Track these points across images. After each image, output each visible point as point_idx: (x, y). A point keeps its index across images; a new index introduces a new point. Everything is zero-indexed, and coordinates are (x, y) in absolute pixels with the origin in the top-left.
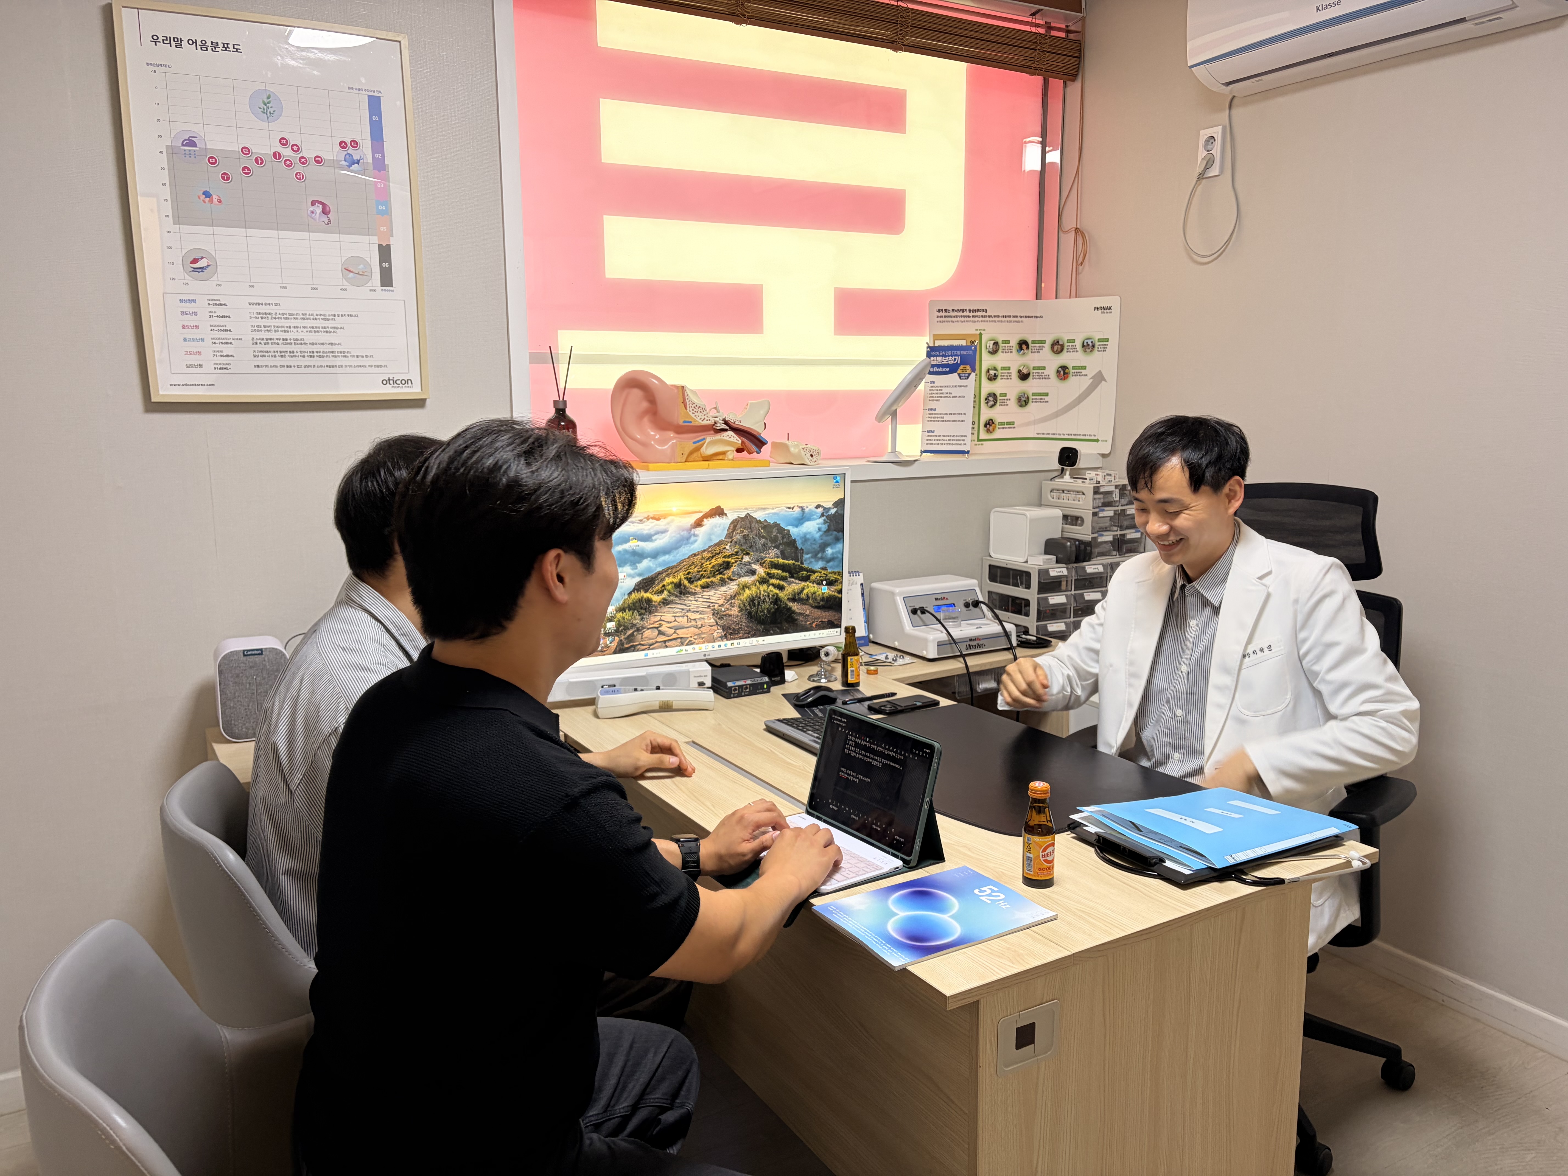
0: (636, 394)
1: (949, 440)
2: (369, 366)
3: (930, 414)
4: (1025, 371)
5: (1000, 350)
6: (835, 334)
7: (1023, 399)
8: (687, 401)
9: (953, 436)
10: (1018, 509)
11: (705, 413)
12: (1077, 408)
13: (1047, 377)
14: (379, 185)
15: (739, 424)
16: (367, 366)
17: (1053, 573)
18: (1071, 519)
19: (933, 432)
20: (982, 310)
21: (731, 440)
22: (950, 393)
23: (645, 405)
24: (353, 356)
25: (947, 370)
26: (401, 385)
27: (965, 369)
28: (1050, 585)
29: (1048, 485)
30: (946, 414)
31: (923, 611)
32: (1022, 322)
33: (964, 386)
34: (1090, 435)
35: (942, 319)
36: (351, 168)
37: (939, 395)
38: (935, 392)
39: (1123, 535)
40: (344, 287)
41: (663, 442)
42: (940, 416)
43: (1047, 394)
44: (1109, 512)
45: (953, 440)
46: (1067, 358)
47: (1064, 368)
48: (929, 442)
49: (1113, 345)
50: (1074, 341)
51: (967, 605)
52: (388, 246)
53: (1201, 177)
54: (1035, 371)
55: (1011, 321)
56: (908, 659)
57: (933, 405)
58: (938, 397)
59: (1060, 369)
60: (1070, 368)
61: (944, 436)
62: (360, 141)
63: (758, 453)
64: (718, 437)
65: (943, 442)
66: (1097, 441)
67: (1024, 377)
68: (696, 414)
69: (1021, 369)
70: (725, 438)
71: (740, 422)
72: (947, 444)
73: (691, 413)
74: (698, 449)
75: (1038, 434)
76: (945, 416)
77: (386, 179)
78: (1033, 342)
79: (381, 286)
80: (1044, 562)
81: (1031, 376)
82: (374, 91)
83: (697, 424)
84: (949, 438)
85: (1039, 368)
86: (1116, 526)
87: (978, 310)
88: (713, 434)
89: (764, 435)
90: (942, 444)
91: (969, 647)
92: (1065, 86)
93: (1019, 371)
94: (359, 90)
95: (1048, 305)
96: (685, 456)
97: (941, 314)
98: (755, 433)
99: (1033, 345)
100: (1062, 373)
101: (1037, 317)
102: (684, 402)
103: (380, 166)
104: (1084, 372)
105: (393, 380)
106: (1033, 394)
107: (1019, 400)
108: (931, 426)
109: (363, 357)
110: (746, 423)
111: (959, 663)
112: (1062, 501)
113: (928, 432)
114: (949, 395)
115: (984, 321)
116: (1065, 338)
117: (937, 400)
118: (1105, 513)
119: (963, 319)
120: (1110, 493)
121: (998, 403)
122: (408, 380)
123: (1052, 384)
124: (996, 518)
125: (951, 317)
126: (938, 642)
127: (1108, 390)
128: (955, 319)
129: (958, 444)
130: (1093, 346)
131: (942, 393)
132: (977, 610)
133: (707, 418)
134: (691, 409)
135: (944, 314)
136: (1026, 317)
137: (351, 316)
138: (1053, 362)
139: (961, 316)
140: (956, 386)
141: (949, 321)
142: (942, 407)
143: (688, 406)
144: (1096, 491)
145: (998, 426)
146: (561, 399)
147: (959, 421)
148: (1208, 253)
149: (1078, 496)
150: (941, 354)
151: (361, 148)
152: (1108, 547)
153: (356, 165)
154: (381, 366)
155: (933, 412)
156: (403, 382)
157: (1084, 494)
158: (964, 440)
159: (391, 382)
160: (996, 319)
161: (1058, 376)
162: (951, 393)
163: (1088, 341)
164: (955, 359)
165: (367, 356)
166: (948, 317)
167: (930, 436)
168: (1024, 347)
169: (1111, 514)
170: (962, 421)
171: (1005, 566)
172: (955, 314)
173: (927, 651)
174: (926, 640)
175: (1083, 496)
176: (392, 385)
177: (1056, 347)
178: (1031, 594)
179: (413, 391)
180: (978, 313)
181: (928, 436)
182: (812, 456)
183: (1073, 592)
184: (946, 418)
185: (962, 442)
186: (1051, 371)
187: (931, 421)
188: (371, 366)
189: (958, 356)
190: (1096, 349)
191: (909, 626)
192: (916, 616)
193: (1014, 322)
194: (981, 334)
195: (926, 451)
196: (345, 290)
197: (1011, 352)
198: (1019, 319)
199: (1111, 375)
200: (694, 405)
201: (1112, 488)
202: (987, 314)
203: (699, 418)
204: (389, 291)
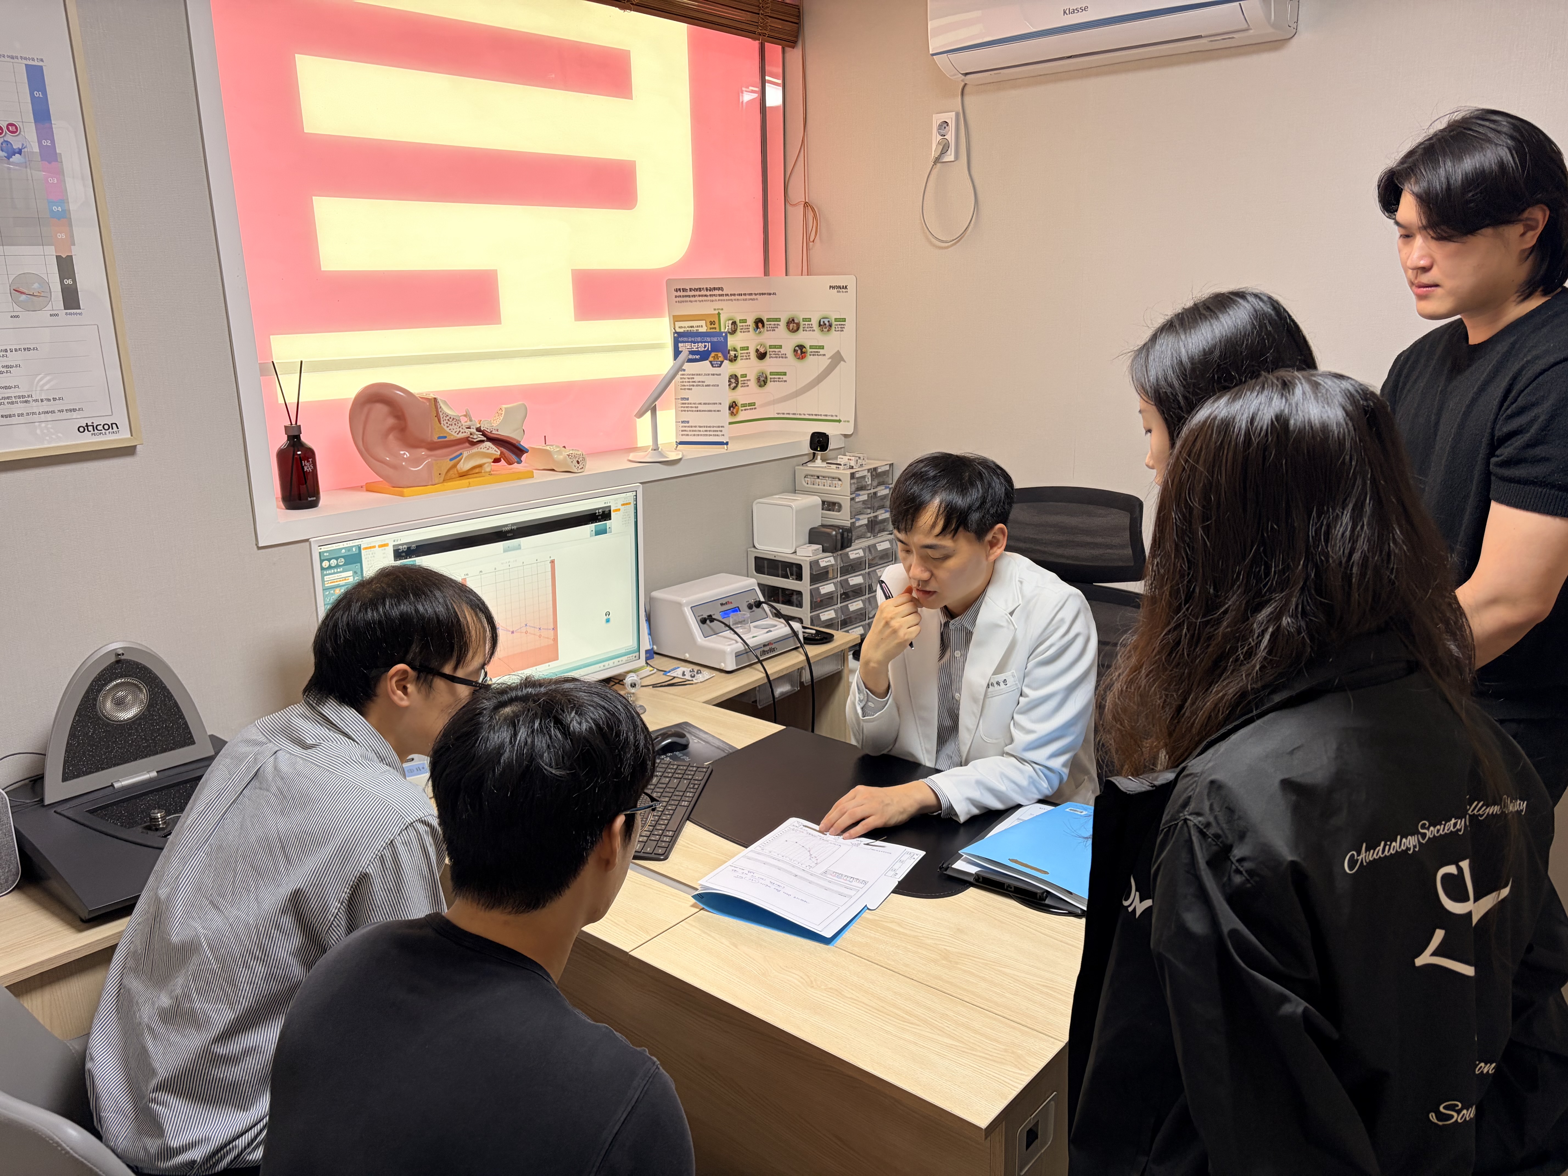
0: (381, 409)
1: (706, 431)
2: (59, 411)
3: (683, 404)
4: (762, 350)
5: (739, 330)
6: (576, 320)
7: (762, 379)
8: (441, 414)
9: (710, 427)
10: (776, 499)
11: (459, 425)
12: (816, 387)
13: (784, 356)
14: (51, 180)
15: (497, 433)
16: (56, 411)
17: (823, 564)
18: (830, 506)
19: (688, 422)
20: (719, 289)
21: (490, 451)
22: (702, 382)
23: (391, 421)
24: (36, 401)
25: (698, 357)
26: (104, 431)
27: (717, 357)
28: (820, 576)
29: (801, 471)
30: (700, 404)
31: (711, 619)
32: (757, 299)
33: (717, 375)
34: (832, 416)
35: (680, 299)
36: (11, 159)
37: (691, 384)
38: (687, 380)
39: (876, 517)
40: (15, 314)
41: (417, 462)
42: (694, 406)
43: (785, 374)
44: (863, 496)
45: (710, 431)
46: (803, 337)
47: (801, 347)
48: (683, 433)
49: (850, 325)
50: (810, 320)
51: (750, 607)
52: (70, 258)
53: (937, 160)
54: (771, 350)
55: (746, 300)
56: (706, 674)
57: (685, 394)
58: (690, 386)
59: (797, 348)
60: (808, 347)
61: (700, 427)
62: (20, 124)
63: (518, 463)
64: (475, 450)
65: (700, 433)
66: (839, 421)
67: (762, 356)
68: (450, 427)
69: (758, 348)
70: (482, 450)
71: (497, 430)
72: (704, 435)
73: (445, 427)
74: (455, 466)
75: (778, 414)
76: (699, 406)
77: (59, 173)
78: (768, 320)
79: (65, 309)
80: (813, 553)
81: (768, 355)
82: (33, 60)
83: (452, 438)
84: (706, 429)
85: (775, 347)
86: (869, 508)
87: (715, 289)
88: (468, 447)
89: (524, 444)
90: (698, 435)
91: (764, 653)
92: (784, 52)
93: (757, 351)
94: (12, 58)
95: (778, 280)
96: (443, 476)
97: (679, 293)
98: (514, 442)
99: (768, 323)
100: (799, 352)
101: (770, 294)
102: (438, 416)
103: (50, 155)
104: (822, 352)
105: (93, 426)
106: (771, 373)
107: (758, 379)
108: (686, 416)
109: (49, 400)
110: (505, 432)
111: (757, 672)
112: (817, 487)
113: (683, 422)
114: (701, 384)
115: (721, 300)
116: (800, 316)
117: (689, 389)
118: (860, 497)
119: (701, 298)
120: (864, 477)
121: (740, 385)
122: (112, 424)
123: (790, 363)
124: (759, 509)
125: (689, 296)
126: (736, 653)
127: (847, 371)
128: (693, 299)
129: (715, 435)
130: (830, 326)
131: (694, 382)
132: (760, 609)
133: (462, 431)
134: (445, 422)
135: (682, 293)
136: (760, 294)
137: (29, 349)
138: (789, 342)
139: (699, 296)
140: (709, 374)
141: (687, 301)
142: (695, 395)
143: (442, 419)
144: (852, 476)
145: (740, 408)
146: (294, 423)
147: (715, 411)
148: (949, 240)
149: (834, 482)
150: (690, 340)
151: (22, 133)
152: (864, 529)
153: (17, 155)
154: (74, 410)
155: (686, 402)
156: (106, 427)
157: (840, 480)
158: (721, 431)
159: (90, 428)
160: (733, 297)
161: (795, 356)
162: (704, 382)
163: (825, 320)
164: (705, 346)
165: (54, 399)
166: (686, 296)
167: (685, 427)
168: (760, 325)
169: (865, 497)
170: (718, 411)
171: (773, 558)
172: (693, 293)
173: (725, 664)
174: (723, 653)
175: (840, 482)
176: (92, 432)
177: (791, 326)
178: (804, 586)
179: (121, 437)
180: (714, 291)
181: (683, 427)
182: (578, 462)
183: (839, 579)
184: (701, 407)
185: (719, 433)
186: (788, 349)
187: (685, 411)
188: (61, 411)
189: (708, 342)
190: (833, 328)
191: (701, 638)
192: (705, 625)
193: (749, 299)
194: (719, 314)
195: (682, 443)
196: (18, 317)
197: (749, 331)
198: (753, 297)
199: (849, 354)
200: (448, 418)
201: (865, 473)
202: (724, 293)
203: (454, 431)
204: (76, 314)
